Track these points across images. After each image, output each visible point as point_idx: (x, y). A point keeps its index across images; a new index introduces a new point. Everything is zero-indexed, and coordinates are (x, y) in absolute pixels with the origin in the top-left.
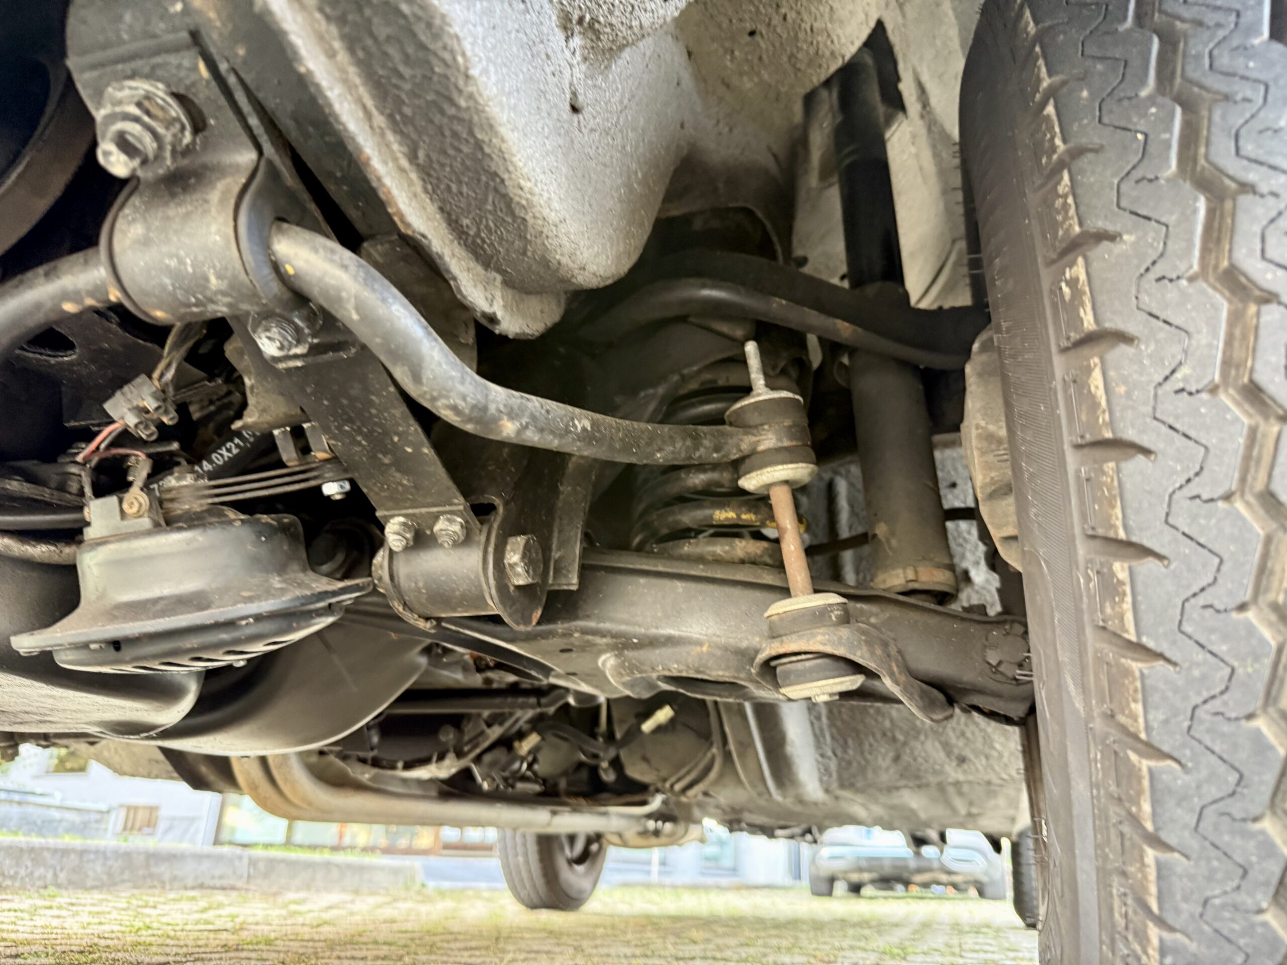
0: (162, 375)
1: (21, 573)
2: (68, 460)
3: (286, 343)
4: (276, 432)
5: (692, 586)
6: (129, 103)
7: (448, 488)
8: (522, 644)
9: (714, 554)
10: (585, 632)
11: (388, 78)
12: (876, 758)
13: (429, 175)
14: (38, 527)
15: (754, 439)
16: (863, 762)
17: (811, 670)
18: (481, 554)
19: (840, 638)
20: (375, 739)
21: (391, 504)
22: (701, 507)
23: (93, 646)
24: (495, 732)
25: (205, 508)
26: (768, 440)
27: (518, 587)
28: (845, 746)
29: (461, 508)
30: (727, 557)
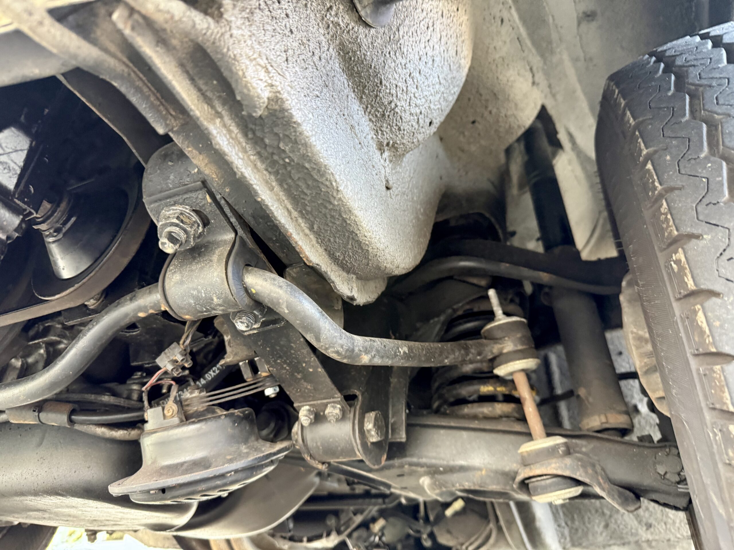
0: (184, 342)
1: (109, 445)
2: (132, 382)
3: (250, 324)
4: (241, 364)
5: (472, 434)
6: (173, 218)
7: (332, 389)
8: (375, 473)
9: (483, 413)
10: (411, 464)
11: (299, 195)
12: (594, 526)
13: (319, 235)
14: (119, 421)
15: (500, 346)
16: (585, 530)
17: (550, 485)
18: (351, 424)
19: (566, 465)
20: (291, 525)
21: (301, 399)
22: (472, 384)
23: (152, 492)
24: (359, 519)
25: (205, 408)
26: (509, 346)
27: (373, 443)
28: (573, 520)
29: (339, 399)
30: (491, 415)
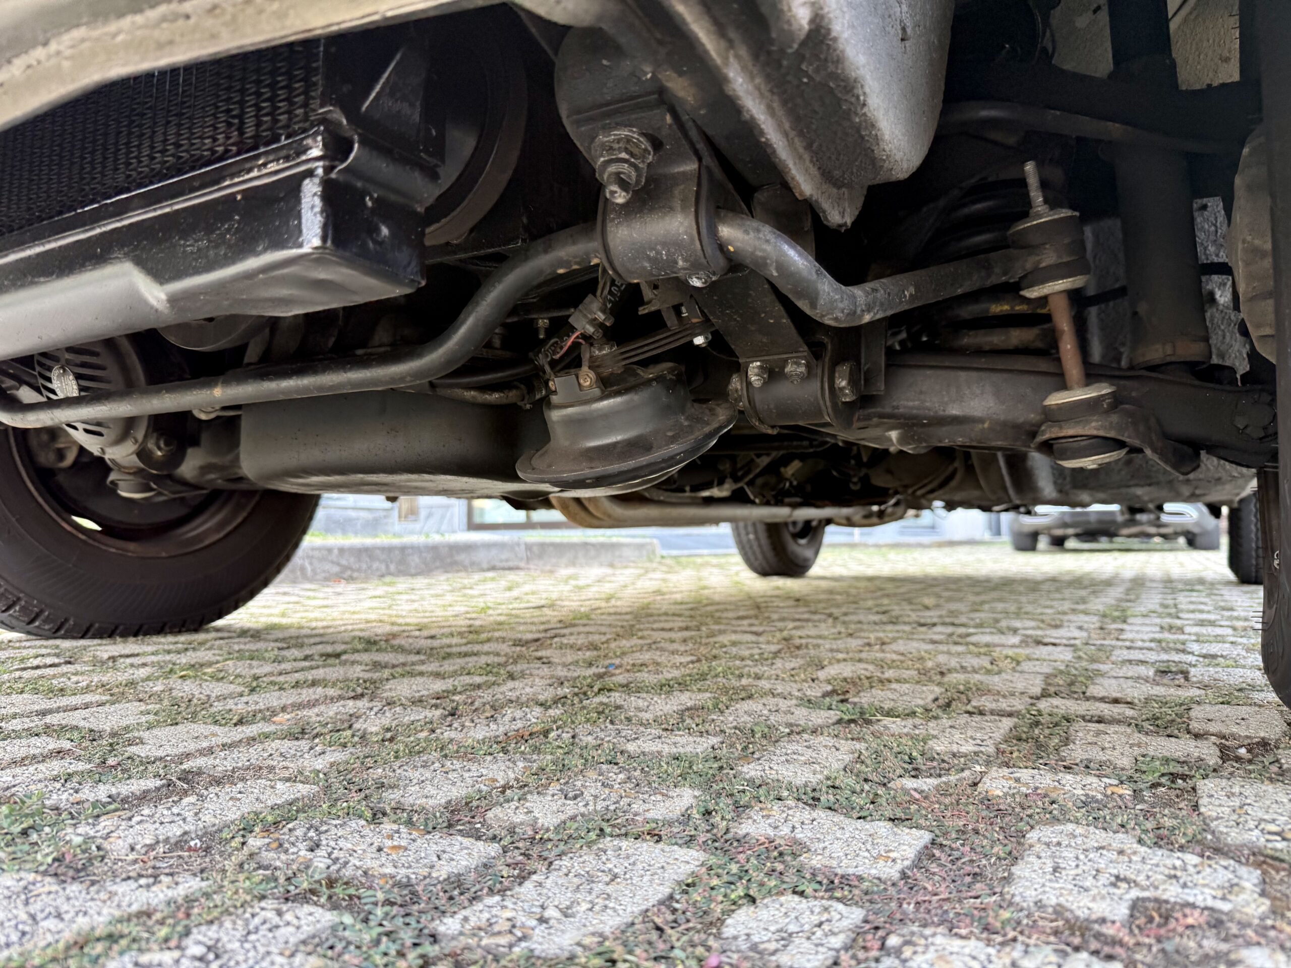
0: (602, 293)
4: (664, 311)
5: (974, 376)
6: (619, 150)
7: (796, 340)
9: (991, 344)
15: (1037, 258)
17: (1086, 448)
18: (819, 384)
21: (751, 354)
22: (980, 303)
24: (764, 462)
25: (623, 368)
26: (1049, 258)
27: (846, 403)
29: (804, 352)
